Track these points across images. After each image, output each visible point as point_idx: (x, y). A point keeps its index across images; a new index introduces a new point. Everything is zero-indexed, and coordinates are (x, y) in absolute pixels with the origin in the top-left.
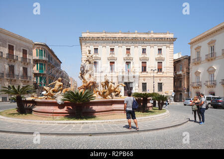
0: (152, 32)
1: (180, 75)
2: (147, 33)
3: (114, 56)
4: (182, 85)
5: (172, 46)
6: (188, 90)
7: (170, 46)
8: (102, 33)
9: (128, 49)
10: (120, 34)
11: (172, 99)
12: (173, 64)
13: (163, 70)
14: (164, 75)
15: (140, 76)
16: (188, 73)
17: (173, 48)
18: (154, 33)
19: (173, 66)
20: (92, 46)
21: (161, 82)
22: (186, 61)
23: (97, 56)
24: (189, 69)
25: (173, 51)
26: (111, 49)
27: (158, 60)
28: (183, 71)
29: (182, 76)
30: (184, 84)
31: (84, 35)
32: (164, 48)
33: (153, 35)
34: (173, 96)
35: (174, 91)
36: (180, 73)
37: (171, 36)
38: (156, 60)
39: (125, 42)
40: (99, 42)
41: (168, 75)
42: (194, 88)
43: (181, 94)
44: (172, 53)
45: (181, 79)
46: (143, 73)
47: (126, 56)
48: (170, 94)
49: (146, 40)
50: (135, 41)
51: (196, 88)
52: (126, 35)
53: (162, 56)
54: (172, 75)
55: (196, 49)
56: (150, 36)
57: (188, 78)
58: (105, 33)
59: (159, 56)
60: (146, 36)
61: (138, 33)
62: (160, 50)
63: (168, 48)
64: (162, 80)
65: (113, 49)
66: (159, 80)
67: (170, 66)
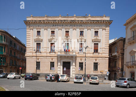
0: (89, 15)
1: (115, 56)
2: (84, 17)
3: (54, 38)
4: (117, 65)
5: (108, 29)
6: (122, 70)
7: (107, 29)
8: (44, 17)
9: (67, 32)
10: (60, 18)
11: (107, 78)
13: (99, 51)
14: (100, 55)
15: (78, 56)
16: (123, 54)
17: (109, 31)
18: (91, 17)
19: (108, 47)
20: (36, 29)
21: (97, 62)
22: (121, 42)
23: (40, 38)
24: (124, 50)
25: (108, 33)
26: (52, 31)
27: (95, 41)
28: (118, 52)
29: (117, 57)
30: (119, 65)
31: (28, 19)
32: (100, 31)
34: (108, 75)
35: (109, 71)
36: (116, 54)
37: (108, 19)
38: (93, 41)
39: (64, 25)
40: (41, 25)
41: (104, 55)
42: (128, 67)
43: (115, 74)
45: (116, 59)
47: (65, 37)
48: (104, 73)
49: (83, 23)
50: (73, 24)
51: (131, 67)
52: (65, 19)
53: (98, 38)
54: (107, 55)
55: (131, 29)
56: (87, 19)
57: (123, 59)
58: (47, 17)
59: (95, 38)
60: (83, 19)
61: (76, 17)
62: (96, 32)
63: (104, 31)
64: (97, 60)
65: (54, 31)
66: (94, 60)
67: (105, 47)
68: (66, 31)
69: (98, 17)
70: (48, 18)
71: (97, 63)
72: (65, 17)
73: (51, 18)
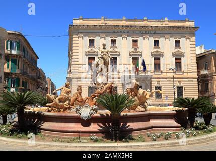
1: (206, 76)
2: (159, 21)
3: (116, 50)
7: (191, 38)
8: (100, 19)
10: (124, 22)
12: (195, 61)
13: (183, 69)
14: (185, 75)
15: (153, 77)
17: (194, 40)
18: (169, 21)
19: (196, 64)
21: (181, 85)
25: (195, 43)
26: (112, 40)
27: (176, 55)
28: (209, 70)
29: (208, 77)
30: (213, 88)
31: (76, 22)
32: (182, 40)
33: (167, 22)
36: (207, 73)
37: (192, 24)
38: (173, 55)
40: (96, 31)
41: (190, 75)
44: (194, 46)
45: (208, 81)
46: (156, 73)
47: (133, 50)
49: (159, 29)
50: (145, 31)
52: (132, 23)
53: (180, 50)
54: (195, 75)
56: (164, 24)
58: (104, 19)
60: (158, 24)
61: (147, 20)
62: (177, 43)
63: (188, 40)
64: (182, 82)
65: (115, 40)
66: (178, 82)
67: (192, 64)
68: (134, 41)
69: (178, 22)
70: (106, 22)
71: (182, 87)
72: (132, 21)
73: (111, 21)
